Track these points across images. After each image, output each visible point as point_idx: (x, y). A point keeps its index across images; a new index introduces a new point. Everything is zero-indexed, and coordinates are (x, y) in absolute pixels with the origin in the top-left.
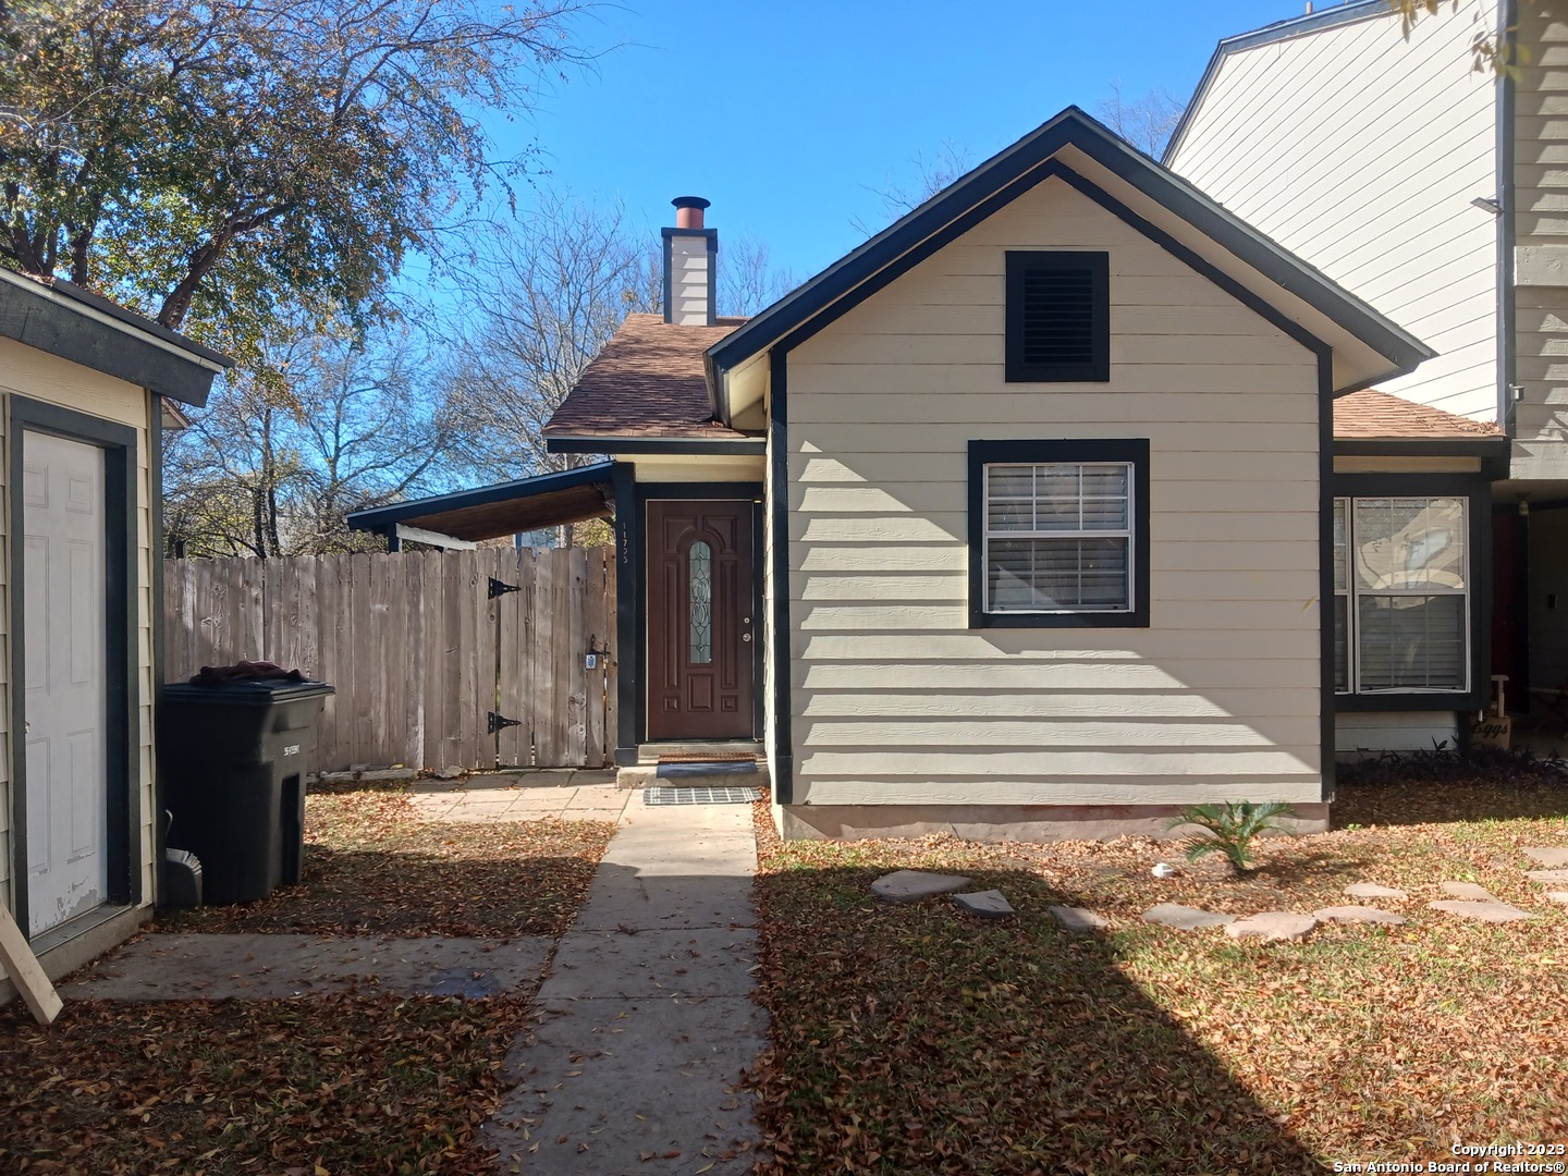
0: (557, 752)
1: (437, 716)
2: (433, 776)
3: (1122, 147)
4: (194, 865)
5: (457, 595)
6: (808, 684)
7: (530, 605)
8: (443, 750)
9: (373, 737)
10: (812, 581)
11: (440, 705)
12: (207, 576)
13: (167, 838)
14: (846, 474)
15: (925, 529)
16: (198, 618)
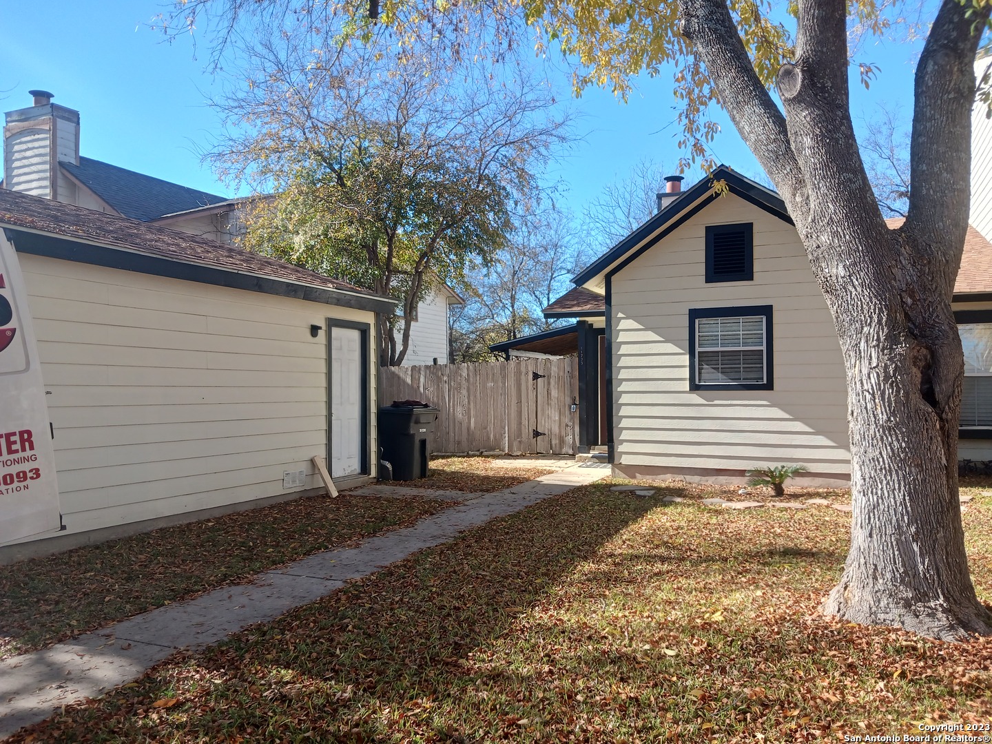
0: (561, 448)
1: (513, 430)
2: (511, 455)
3: (745, 180)
4: (389, 465)
5: (520, 379)
6: (621, 414)
7: (549, 383)
8: (515, 444)
9: (489, 438)
10: (622, 371)
11: (514, 426)
12: (428, 372)
13: (381, 456)
14: (636, 325)
15: (671, 348)
16: (425, 389)
